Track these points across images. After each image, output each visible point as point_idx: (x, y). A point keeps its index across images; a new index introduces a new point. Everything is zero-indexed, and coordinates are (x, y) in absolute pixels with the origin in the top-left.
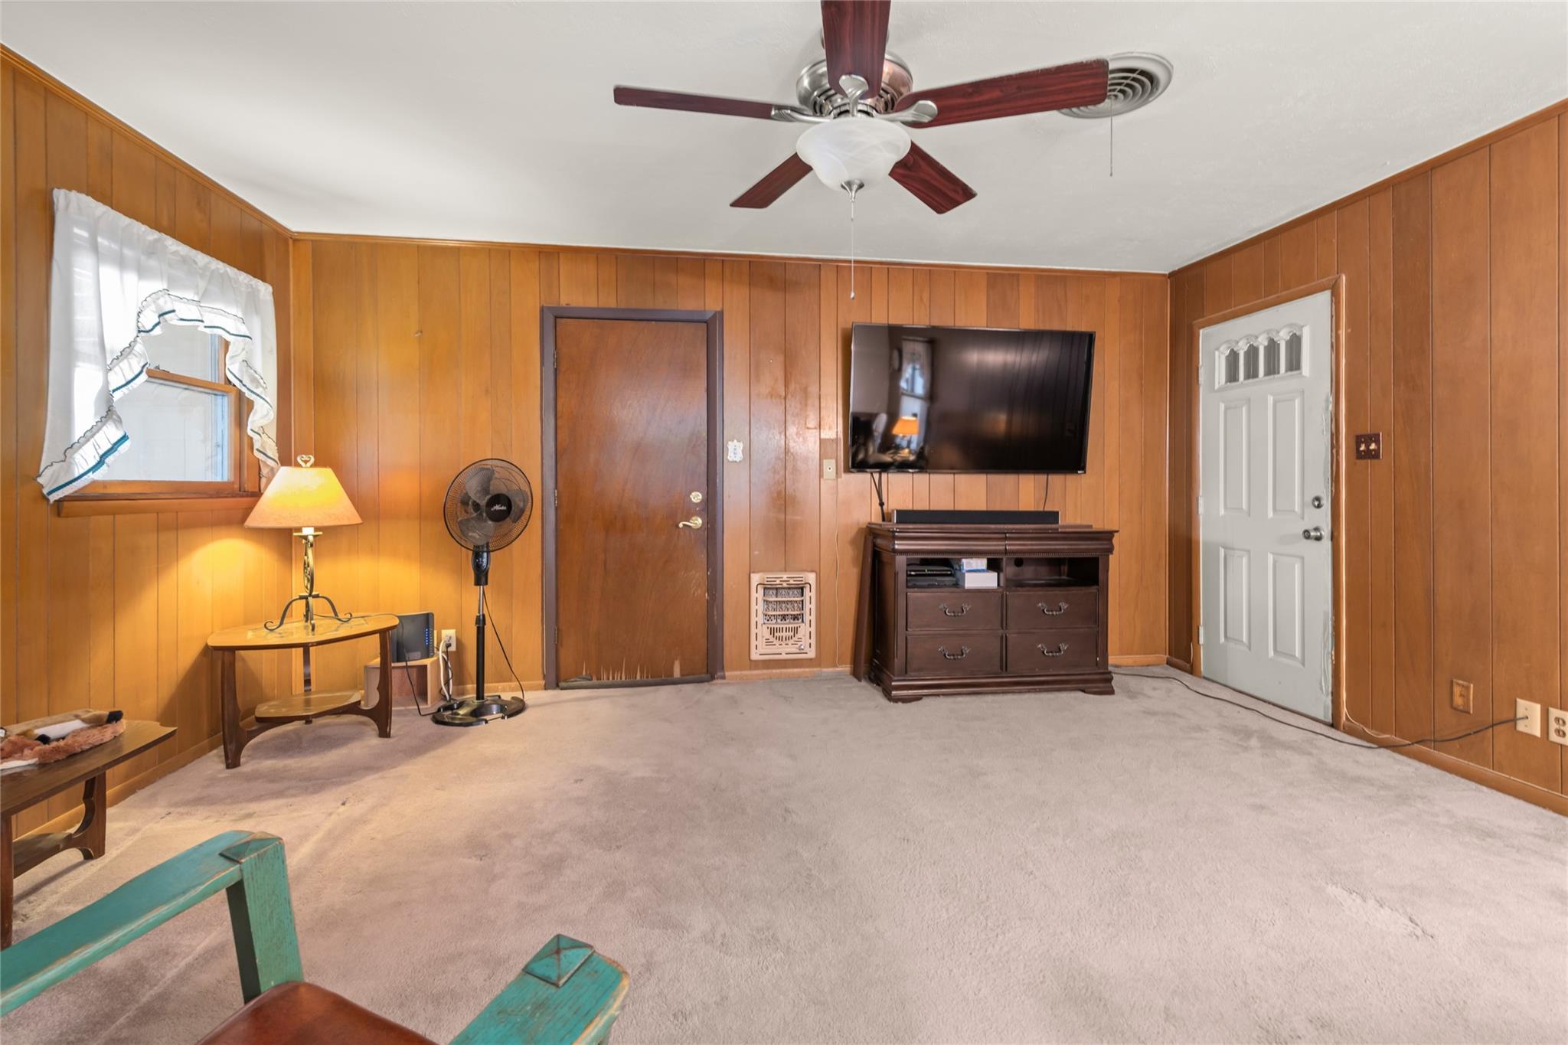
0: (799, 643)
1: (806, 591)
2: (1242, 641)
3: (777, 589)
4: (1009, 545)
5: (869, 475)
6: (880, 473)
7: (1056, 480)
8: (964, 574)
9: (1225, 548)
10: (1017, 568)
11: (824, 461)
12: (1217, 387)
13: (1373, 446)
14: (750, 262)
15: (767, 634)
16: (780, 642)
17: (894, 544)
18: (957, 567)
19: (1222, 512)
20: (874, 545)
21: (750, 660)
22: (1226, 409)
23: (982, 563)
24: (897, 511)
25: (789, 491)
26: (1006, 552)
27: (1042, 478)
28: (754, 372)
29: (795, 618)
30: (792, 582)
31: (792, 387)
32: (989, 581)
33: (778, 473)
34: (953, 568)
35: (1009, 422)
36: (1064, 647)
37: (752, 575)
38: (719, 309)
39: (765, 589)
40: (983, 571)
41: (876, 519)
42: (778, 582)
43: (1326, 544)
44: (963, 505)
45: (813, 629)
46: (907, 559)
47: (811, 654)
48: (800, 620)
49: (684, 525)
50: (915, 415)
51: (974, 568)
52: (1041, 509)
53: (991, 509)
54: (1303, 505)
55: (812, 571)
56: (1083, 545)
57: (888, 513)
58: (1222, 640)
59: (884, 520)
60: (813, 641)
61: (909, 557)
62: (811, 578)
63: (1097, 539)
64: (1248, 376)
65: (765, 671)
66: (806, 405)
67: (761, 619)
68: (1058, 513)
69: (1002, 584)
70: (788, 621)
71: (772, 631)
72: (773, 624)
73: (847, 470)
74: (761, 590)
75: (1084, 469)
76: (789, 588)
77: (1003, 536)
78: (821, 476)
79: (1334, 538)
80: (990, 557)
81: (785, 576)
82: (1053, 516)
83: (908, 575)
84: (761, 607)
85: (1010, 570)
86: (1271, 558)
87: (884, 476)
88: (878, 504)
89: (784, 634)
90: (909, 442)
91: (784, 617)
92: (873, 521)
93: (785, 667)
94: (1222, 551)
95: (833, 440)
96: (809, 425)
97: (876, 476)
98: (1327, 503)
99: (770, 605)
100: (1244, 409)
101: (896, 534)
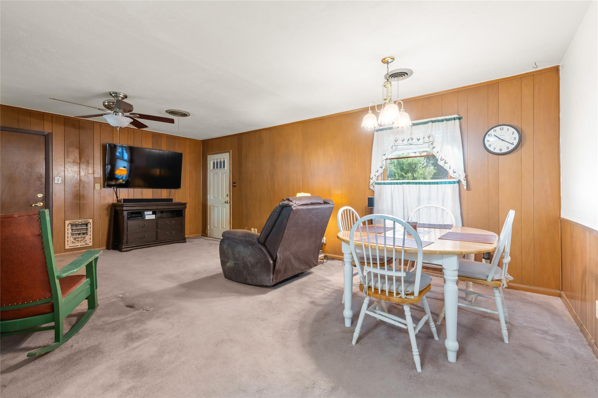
0: (86, 242)
1: (89, 225)
2: (216, 227)
3: (76, 225)
4: (159, 207)
5: (113, 189)
6: (117, 188)
7: (173, 190)
8: (145, 216)
9: (213, 206)
10: (161, 214)
11: (96, 184)
12: (211, 169)
13: (235, 185)
14: (64, 118)
15: (72, 240)
16: (78, 242)
17: (123, 208)
18: (143, 214)
19: (212, 198)
20: (115, 209)
21: (65, 249)
22: (213, 174)
23: (151, 213)
24: (123, 199)
25: (81, 193)
26: (158, 209)
27: (169, 190)
28: (66, 154)
29: (84, 234)
30: (83, 222)
31: (83, 160)
32: (153, 217)
33: (77, 188)
34: (142, 214)
35: (160, 172)
36: (173, 232)
37: (66, 221)
38: (50, 131)
39: (71, 225)
40: (151, 215)
41: (115, 201)
42: (77, 222)
43: (229, 204)
44: (145, 197)
45: (91, 237)
46: (128, 212)
47: (91, 244)
48: (86, 234)
49: (35, 205)
50: (125, 167)
51: (148, 214)
52: (168, 198)
53: (153, 198)
54: (225, 196)
55: (91, 219)
56: (179, 207)
57: (119, 200)
58: (212, 227)
59: (118, 202)
60: (91, 240)
61: (128, 211)
62: (91, 221)
63: (182, 205)
64: (216, 168)
65: (72, 252)
66: (88, 166)
67: (70, 235)
68: (173, 199)
69: (156, 218)
70: (81, 235)
71: (75, 239)
72: (75, 236)
73: (104, 187)
74: (70, 226)
75: (180, 187)
76: (81, 225)
77: (157, 205)
78: (94, 188)
79: (230, 203)
80: (153, 211)
81: (80, 221)
82: (171, 200)
83: (128, 217)
84: (70, 231)
85: (159, 215)
86: (220, 207)
87: (118, 189)
88: (116, 198)
89: (80, 239)
90: (122, 177)
91: (79, 234)
92: (114, 202)
93: (80, 250)
94: (212, 207)
95: (99, 178)
96: (89, 172)
97: (115, 189)
98: (229, 195)
99: (73, 231)
100: (216, 175)
101: (124, 205)
